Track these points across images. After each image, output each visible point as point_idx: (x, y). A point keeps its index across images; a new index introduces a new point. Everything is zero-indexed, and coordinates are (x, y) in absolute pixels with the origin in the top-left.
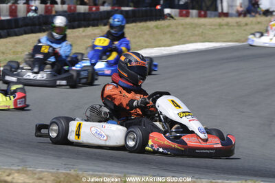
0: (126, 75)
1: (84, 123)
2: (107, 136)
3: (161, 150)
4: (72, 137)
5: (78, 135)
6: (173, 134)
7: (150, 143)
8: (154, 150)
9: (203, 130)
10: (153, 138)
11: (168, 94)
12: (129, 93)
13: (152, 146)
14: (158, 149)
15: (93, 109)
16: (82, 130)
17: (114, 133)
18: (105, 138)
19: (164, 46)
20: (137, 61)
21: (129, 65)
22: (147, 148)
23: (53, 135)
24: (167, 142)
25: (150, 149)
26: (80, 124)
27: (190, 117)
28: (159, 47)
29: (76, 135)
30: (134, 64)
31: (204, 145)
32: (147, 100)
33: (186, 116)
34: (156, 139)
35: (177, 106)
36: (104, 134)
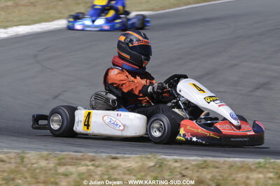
0: (128, 57)
1: (94, 112)
2: (124, 126)
3: (194, 139)
4: (79, 127)
5: (87, 125)
6: (203, 121)
7: (182, 131)
8: (187, 139)
9: (235, 116)
10: (185, 126)
11: (186, 77)
12: (135, 78)
13: (184, 135)
14: (191, 138)
15: (97, 96)
16: (92, 120)
17: (131, 122)
18: (121, 128)
20: (138, 40)
21: (130, 45)
22: (178, 137)
23: (55, 126)
24: (201, 130)
25: (182, 138)
26: (89, 114)
27: (218, 102)
29: (85, 125)
30: (136, 44)
31: (238, 132)
32: (165, 85)
33: (214, 101)
34: (188, 127)
35: (201, 90)
36: (120, 123)
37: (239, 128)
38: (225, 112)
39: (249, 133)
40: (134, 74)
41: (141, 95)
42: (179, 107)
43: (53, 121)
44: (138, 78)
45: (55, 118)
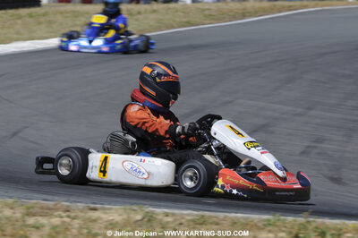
0: (154, 93)
1: (111, 156)
3: (235, 192)
4: (93, 173)
5: (104, 171)
6: (243, 171)
7: (220, 182)
8: (226, 191)
9: (279, 166)
10: (224, 176)
11: (219, 118)
12: (158, 117)
13: (223, 187)
14: (231, 191)
15: (113, 137)
16: (110, 165)
17: (157, 170)
18: (145, 176)
20: (168, 75)
21: (158, 80)
22: (216, 189)
23: (64, 172)
24: (243, 181)
25: (220, 190)
26: (106, 158)
27: (260, 148)
29: (101, 171)
30: (165, 79)
31: (283, 185)
33: (255, 147)
34: (228, 178)
35: (239, 134)
36: (143, 170)
37: (284, 180)
38: (268, 160)
39: (295, 186)
40: (156, 113)
41: (167, 136)
42: (211, 153)
43: (61, 165)
44: (161, 117)
45: (64, 162)
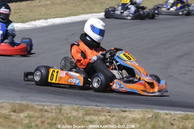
19: (96, 13)
28: (92, 13)
